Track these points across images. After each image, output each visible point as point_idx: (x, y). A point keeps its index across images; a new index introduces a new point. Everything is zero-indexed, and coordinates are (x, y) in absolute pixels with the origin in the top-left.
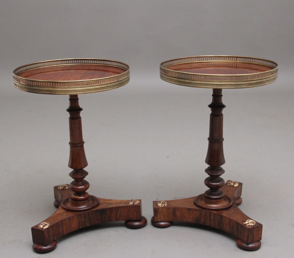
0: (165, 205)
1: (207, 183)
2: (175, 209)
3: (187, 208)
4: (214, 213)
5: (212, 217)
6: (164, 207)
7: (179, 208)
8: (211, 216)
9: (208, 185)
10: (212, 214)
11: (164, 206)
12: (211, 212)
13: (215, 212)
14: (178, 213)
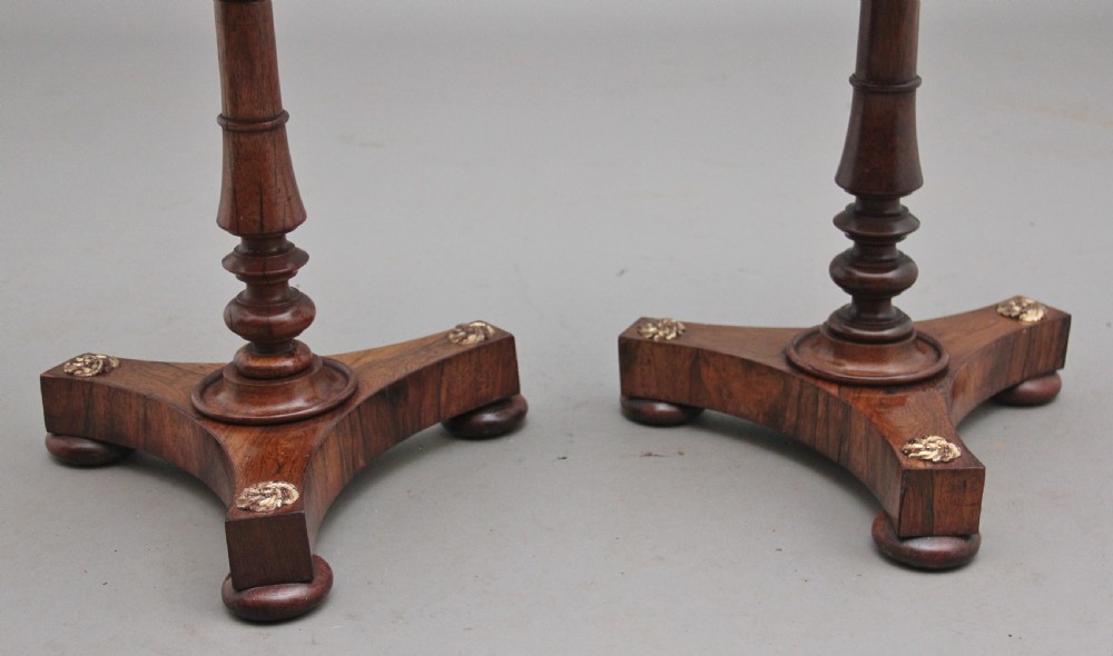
0: (666, 335)
1: (841, 274)
2: (699, 357)
3: (743, 360)
4: (829, 395)
5: (821, 408)
6: (663, 344)
7: (715, 354)
8: (816, 403)
9: (843, 282)
10: (821, 398)
11: (664, 338)
12: (818, 389)
13: (834, 390)
14: (709, 374)
